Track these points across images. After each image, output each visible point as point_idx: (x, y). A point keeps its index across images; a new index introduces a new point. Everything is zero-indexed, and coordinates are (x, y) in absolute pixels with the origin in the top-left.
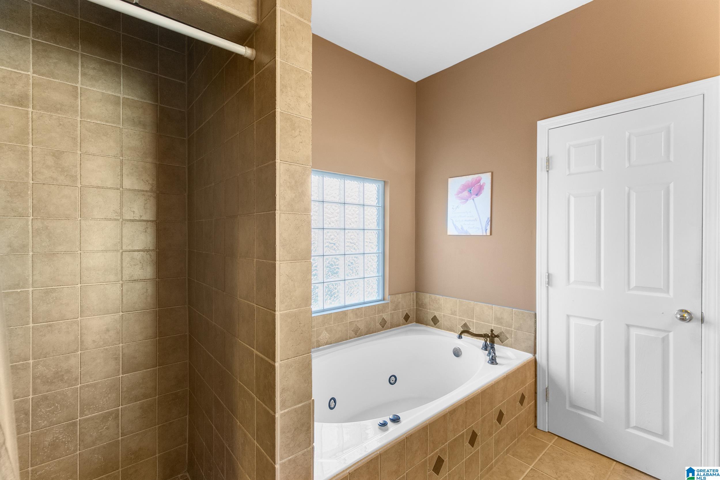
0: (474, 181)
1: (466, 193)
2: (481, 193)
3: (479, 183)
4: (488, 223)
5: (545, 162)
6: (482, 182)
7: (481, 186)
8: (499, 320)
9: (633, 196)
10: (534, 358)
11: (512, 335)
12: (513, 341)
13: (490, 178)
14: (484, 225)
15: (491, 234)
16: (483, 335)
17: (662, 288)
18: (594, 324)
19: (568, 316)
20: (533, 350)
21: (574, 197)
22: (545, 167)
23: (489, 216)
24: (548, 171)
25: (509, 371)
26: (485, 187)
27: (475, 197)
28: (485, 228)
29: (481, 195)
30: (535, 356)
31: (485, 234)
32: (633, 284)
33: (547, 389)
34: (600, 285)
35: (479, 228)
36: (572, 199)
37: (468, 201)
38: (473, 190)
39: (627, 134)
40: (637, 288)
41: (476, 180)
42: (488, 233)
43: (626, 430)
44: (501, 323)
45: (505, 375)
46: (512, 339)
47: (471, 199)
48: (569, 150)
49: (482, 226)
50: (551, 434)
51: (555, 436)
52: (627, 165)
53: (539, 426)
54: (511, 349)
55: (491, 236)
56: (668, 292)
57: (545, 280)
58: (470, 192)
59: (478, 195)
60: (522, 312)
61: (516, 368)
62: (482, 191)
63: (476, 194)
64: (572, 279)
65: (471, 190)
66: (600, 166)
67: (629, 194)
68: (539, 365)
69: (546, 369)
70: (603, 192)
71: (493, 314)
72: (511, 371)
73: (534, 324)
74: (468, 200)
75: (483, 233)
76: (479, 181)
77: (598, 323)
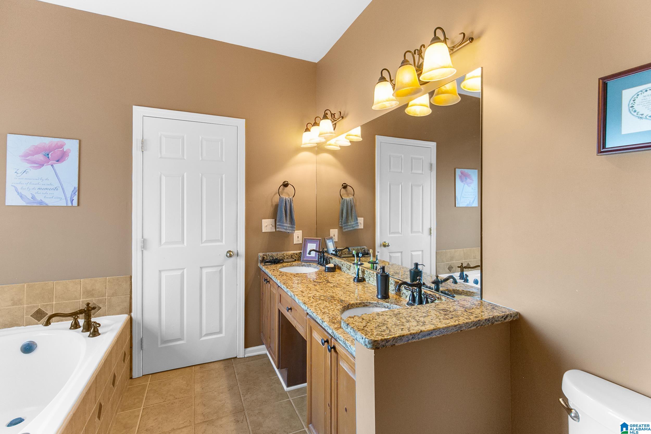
0: (53, 145)
1: (40, 157)
2: (65, 160)
3: (62, 148)
4: (75, 193)
5: (141, 143)
6: (65, 148)
7: (64, 152)
8: (88, 293)
9: (204, 180)
10: (130, 317)
11: (105, 304)
12: (106, 309)
13: (78, 145)
14: (69, 196)
15: (78, 205)
16: (78, 311)
17: (219, 239)
18: (179, 273)
19: (160, 271)
20: (129, 309)
21: (165, 176)
22: (141, 148)
23: (77, 186)
24: (143, 151)
25: (117, 334)
26: (70, 154)
27: (55, 164)
28: (71, 197)
29: (64, 162)
30: (130, 315)
31: (70, 205)
32: (204, 239)
33: (142, 340)
34: (183, 243)
35: (61, 198)
36: (163, 178)
37: (44, 167)
38: (51, 154)
39: (201, 138)
40: (207, 241)
41: (57, 144)
42: (75, 203)
43: (200, 340)
44: (92, 295)
45: (116, 339)
46: (105, 307)
47: (49, 165)
48: (161, 138)
49: (65, 196)
50: (145, 376)
51: (148, 376)
52: (200, 159)
53: (134, 375)
54: (105, 317)
55: (78, 207)
56: (222, 241)
57: (140, 244)
58: (48, 156)
59: (59, 161)
60: (117, 278)
61: (121, 330)
62: (67, 158)
63: (57, 160)
64: (163, 241)
65: (48, 155)
66: (183, 156)
67: (201, 180)
68: (135, 320)
69: (141, 322)
70: (185, 174)
71: (81, 289)
72: (119, 333)
73: (129, 285)
74: (44, 165)
75: (67, 203)
76: (62, 146)
77: (182, 272)
